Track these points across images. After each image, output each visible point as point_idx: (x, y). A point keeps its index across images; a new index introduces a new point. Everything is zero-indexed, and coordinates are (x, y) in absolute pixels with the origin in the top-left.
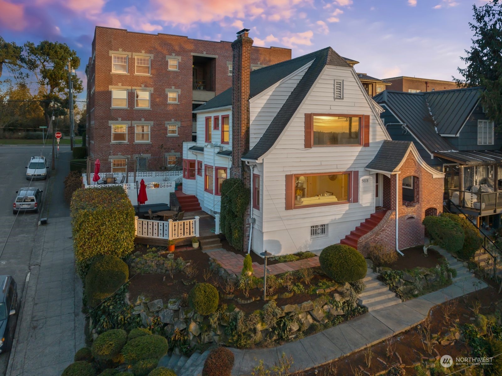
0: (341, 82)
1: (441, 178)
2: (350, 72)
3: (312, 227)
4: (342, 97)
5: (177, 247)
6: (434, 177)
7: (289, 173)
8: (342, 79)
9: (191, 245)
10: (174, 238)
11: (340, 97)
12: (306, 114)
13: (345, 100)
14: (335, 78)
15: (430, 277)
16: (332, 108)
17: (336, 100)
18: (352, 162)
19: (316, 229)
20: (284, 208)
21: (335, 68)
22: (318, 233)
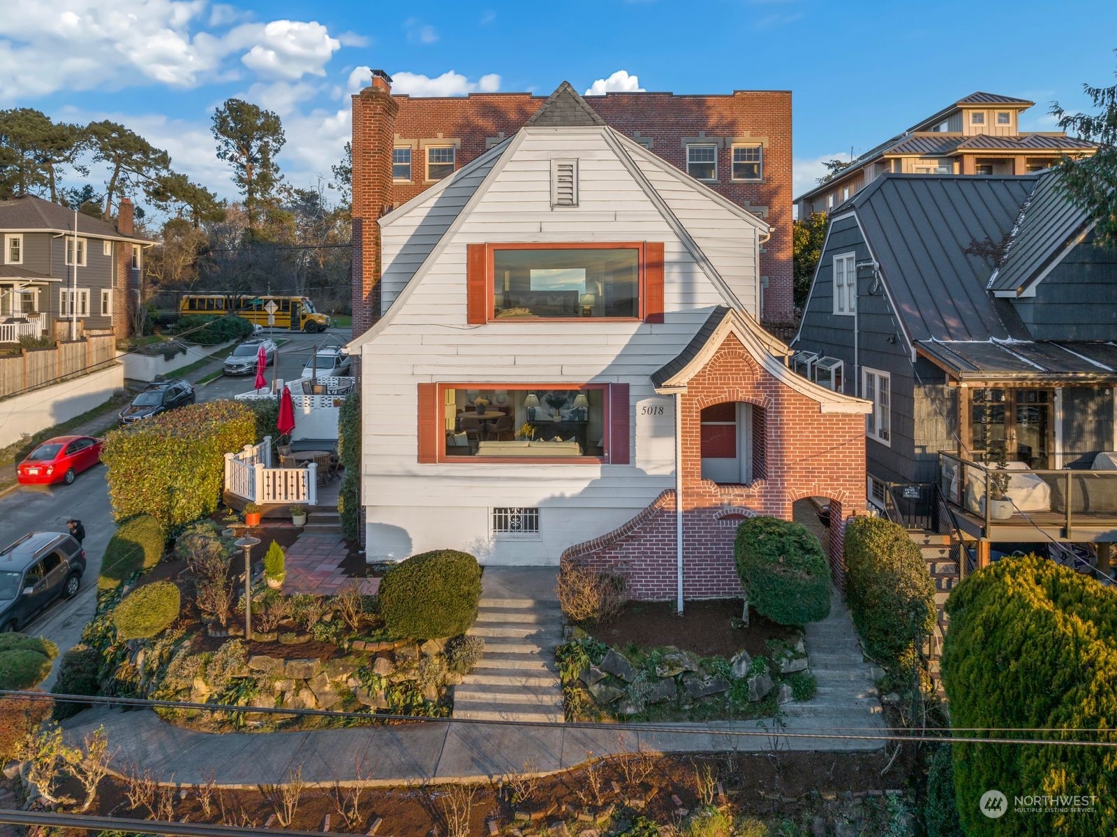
0: (574, 163)
1: (857, 415)
2: (600, 137)
3: (495, 509)
4: (575, 202)
5: (264, 519)
6: (824, 410)
7: (427, 381)
8: (575, 155)
9: (290, 520)
10: (266, 500)
11: (569, 201)
12: (468, 246)
13: (582, 206)
14: (554, 155)
15: (694, 679)
16: (546, 228)
17: (556, 209)
18: (609, 361)
19: (506, 517)
20: (416, 459)
21: (553, 131)
22: (512, 527)
